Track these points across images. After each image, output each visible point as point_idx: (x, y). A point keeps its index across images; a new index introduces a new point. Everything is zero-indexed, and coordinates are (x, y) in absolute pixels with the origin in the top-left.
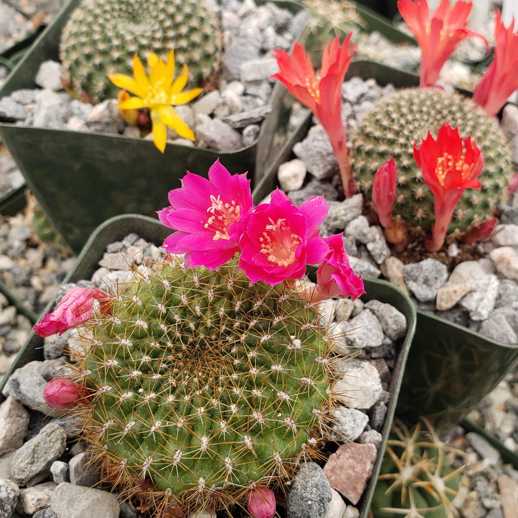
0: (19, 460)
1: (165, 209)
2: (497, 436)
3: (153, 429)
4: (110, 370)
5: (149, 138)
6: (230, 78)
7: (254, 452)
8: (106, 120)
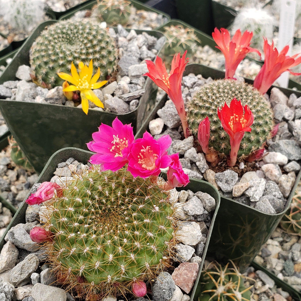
0: (14, 273)
1: (90, 142)
2: (273, 272)
3: (85, 251)
4: (63, 223)
5: (79, 107)
6: (122, 74)
7: (135, 262)
8: (56, 97)
